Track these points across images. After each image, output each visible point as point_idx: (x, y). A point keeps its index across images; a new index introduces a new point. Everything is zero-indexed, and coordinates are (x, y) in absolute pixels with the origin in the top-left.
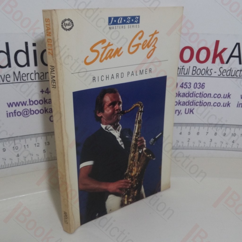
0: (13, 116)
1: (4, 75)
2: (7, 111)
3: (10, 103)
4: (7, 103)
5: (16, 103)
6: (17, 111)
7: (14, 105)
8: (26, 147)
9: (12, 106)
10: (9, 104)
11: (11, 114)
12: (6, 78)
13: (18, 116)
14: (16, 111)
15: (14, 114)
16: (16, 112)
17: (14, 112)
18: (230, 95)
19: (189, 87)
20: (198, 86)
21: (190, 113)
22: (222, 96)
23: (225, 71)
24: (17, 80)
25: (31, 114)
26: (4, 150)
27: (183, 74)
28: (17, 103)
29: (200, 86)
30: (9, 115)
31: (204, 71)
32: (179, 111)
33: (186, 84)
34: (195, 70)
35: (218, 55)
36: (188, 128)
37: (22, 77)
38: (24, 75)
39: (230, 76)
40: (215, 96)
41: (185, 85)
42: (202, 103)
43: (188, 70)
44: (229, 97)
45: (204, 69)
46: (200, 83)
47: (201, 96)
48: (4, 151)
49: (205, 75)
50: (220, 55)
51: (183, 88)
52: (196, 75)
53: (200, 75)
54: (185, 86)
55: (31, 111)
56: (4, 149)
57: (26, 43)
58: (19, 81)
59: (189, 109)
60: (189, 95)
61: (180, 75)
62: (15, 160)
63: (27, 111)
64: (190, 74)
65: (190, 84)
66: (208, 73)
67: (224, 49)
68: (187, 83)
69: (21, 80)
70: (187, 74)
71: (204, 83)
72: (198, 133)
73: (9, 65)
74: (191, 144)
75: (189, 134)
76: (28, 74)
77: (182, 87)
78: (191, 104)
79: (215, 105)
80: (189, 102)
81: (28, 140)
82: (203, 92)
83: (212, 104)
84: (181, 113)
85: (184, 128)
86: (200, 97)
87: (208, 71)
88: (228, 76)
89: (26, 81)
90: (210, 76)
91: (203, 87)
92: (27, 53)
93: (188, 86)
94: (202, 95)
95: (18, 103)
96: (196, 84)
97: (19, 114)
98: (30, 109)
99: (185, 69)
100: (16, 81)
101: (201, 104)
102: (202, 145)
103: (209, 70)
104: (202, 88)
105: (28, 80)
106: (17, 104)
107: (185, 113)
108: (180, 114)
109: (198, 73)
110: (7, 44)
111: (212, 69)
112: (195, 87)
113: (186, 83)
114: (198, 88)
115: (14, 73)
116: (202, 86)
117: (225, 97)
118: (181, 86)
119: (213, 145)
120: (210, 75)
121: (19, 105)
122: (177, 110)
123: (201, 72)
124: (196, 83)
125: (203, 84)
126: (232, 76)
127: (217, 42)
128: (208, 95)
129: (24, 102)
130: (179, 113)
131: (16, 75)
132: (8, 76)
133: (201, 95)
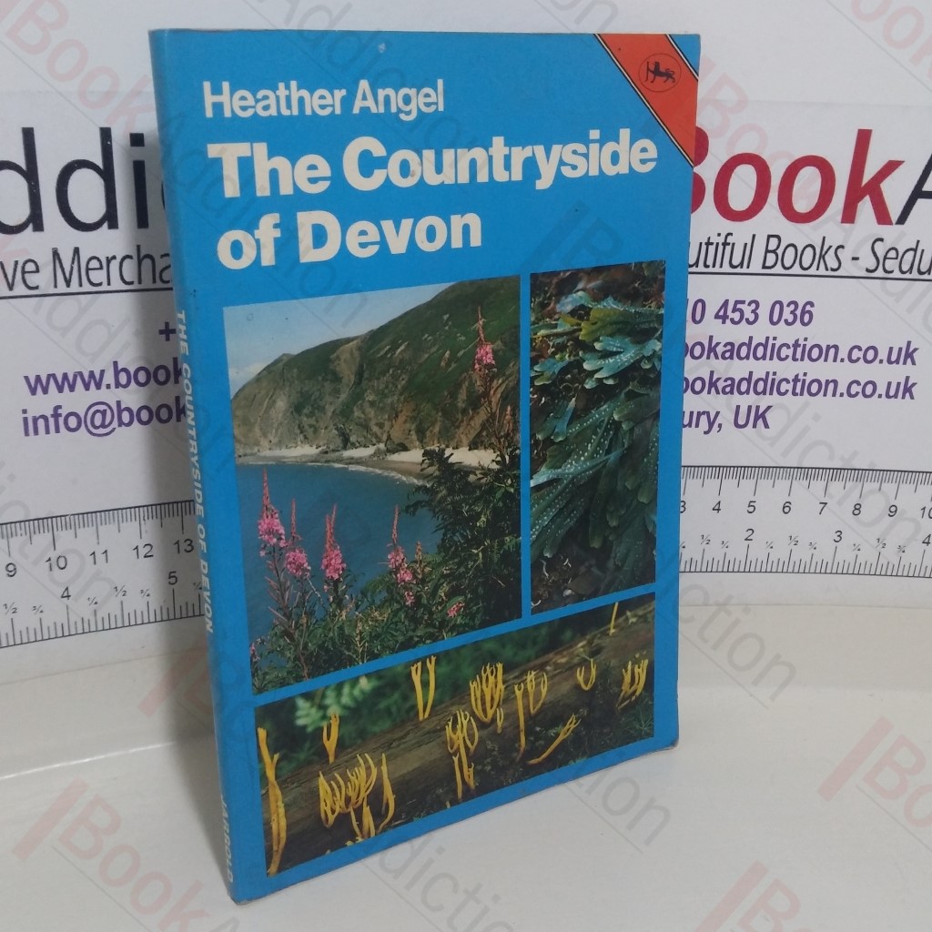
0: (48, 432)
1: (16, 263)
2: (25, 411)
3: (38, 378)
4: (27, 378)
5: (60, 379)
6: (64, 412)
7: (52, 385)
8: (101, 558)
9: (45, 391)
10: (33, 382)
11: (41, 423)
12: (24, 272)
13: (69, 429)
14: (60, 411)
15: (51, 421)
16: (60, 415)
17: (52, 416)
18: (915, 350)
19: (752, 317)
20: (787, 315)
21: (754, 426)
22: (883, 355)
23: (892, 254)
24: (68, 283)
25: (121, 423)
26: (11, 571)
27: (726, 268)
28: (65, 376)
29: (792, 312)
30: (31, 425)
31: (809, 252)
32: (712, 418)
33: (739, 306)
34: (774, 252)
35: (865, 189)
36: (748, 484)
37: (88, 269)
38: (94, 264)
39: (915, 274)
40: (856, 354)
41: (734, 310)
42: (804, 381)
43: (748, 249)
44: (909, 360)
45: (810, 246)
46: (796, 304)
47: (798, 355)
48: (11, 574)
49: (813, 271)
50: (874, 190)
51: (728, 321)
52: (778, 269)
53: (796, 270)
54: (736, 316)
55: (120, 412)
56: (11, 568)
57: (106, 134)
58: (74, 287)
59: (750, 408)
60: (750, 350)
61: (717, 269)
62: (55, 613)
63: (104, 413)
64: (756, 266)
65: (753, 306)
66: (825, 262)
67: (891, 167)
68: (743, 302)
69: (81, 285)
70: (741, 264)
71: (811, 304)
72: (786, 507)
73: (36, 220)
74: (758, 552)
75: (751, 509)
76: (109, 261)
77: (724, 318)
78: (761, 386)
79: (853, 392)
80: (749, 380)
81: (108, 530)
82: (806, 339)
83: (842, 388)
84: (720, 426)
85: (730, 483)
86: (794, 359)
87: (826, 252)
88: (907, 276)
89: (104, 287)
90: (834, 273)
91: (807, 318)
92: (107, 174)
93: (749, 315)
94: (802, 351)
95: (71, 378)
96: (778, 307)
97: (73, 422)
98: (119, 403)
99: (734, 244)
100: (62, 288)
101: (798, 390)
102: (802, 554)
103: (832, 250)
104: (804, 324)
105: (109, 284)
106: (66, 383)
107: (737, 425)
108: (715, 427)
109: (788, 261)
110: (28, 134)
111: (842, 247)
112: (775, 319)
113: (737, 302)
114: (786, 321)
115: (56, 254)
116: (803, 312)
117: (894, 358)
118: (717, 316)
119: (845, 554)
120: (833, 270)
121: (72, 388)
122: (704, 413)
123: (798, 257)
124: (780, 303)
125: (808, 308)
126: (920, 273)
127: (864, 138)
128: (827, 352)
129: (92, 374)
130: (711, 425)
131: (63, 262)
132: (30, 267)
133: (799, 350)
